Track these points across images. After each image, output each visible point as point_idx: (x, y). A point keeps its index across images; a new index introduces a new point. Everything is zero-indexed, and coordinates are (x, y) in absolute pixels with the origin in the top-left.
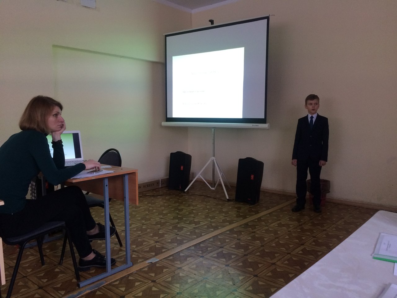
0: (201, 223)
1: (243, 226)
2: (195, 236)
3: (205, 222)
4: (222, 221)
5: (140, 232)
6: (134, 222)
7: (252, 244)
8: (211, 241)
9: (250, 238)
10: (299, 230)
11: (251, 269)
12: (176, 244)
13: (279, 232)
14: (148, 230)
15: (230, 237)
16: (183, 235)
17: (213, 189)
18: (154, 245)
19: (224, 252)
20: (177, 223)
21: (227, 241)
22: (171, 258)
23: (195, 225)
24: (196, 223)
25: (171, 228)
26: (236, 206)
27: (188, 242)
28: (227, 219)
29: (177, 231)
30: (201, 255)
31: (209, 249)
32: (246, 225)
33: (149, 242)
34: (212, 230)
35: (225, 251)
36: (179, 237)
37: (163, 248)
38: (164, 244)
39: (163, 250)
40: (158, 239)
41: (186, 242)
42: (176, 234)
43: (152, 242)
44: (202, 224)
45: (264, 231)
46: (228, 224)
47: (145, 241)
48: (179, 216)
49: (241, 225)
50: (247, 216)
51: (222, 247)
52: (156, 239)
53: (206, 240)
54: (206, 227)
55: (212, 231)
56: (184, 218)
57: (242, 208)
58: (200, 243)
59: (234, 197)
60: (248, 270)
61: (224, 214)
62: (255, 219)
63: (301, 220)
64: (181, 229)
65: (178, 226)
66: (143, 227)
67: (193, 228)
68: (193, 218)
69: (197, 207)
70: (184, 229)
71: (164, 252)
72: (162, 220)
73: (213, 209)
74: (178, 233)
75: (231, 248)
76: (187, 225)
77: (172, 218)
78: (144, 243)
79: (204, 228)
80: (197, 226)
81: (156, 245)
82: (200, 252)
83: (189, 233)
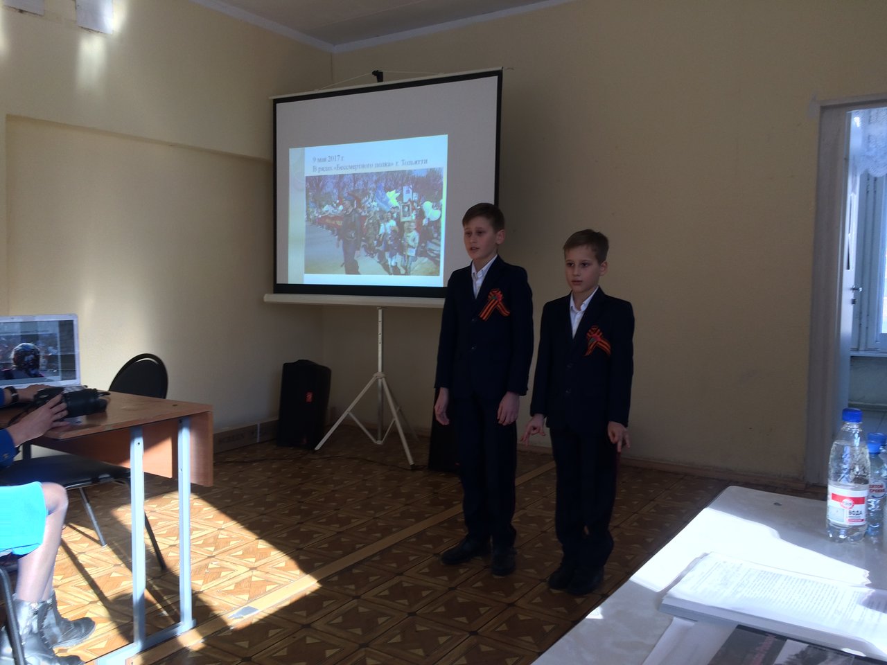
0: (353, 521)
1: (446, 525)
2: (340, 552)
3: (361, 519)
4: (398, 515)
5: (212, 549)
6: (197, 526)
8: (377, 562)
11: (464, 620)
12: (297, 572)
13: (522, 535)
14: (232, 542)
15: (418, 550)
16: (313, 549)
17: (379, 442)
18: (246, 575)
19: (405, 585)
20: (299, 523)
21: (411, 558)
23: (341, 526)
24: (341, 522)
25: (285, 535)
26: (430, 480)
27: (323, 565)
28: (412, 511)
29: (297, 541)
30: (354, 593)
31: (372, 579)
32: (453, 522)
33: (234, 570)
34: (379, 535)
35: (407, 582)
36: (303, 555)
37: (268, 582)
38: (267, 573)
39: (269, 588)
40: (256, 562)
41: (320, 567)
42: (298, 549)
43: (242, 569)
44: (355, 522)
46: (413, 520)
47: (223, 568)
48: (302, 507)
49: (441, 523)
50: (455, 503)
51: (401, 574)
52: (250, 562)
53: (365, 559)
54: (364, 529)
55: (379, 539)
56: (314, 512)
57: (443, 484)
58: (353, 566)
59: (425, 460)
60: (457, 621)
61: (403, 499)
64: (308, 536)
65: (302, 530)
66: (220, 536)
67: (334, 533)
68: (335, 510)
69: (343, 485)
70: (315, 536)
71: (270, 591)
72: (264, 517)
73: (379, 489)
74: (301, 546)
75: (423, 574)
76: (322, 526)
77: (287, 512)
78: (224, 573)
79: (361, 532)
80: (345, 528)
81: (251, 577)
82: (353, 587)
83: (326, 546)
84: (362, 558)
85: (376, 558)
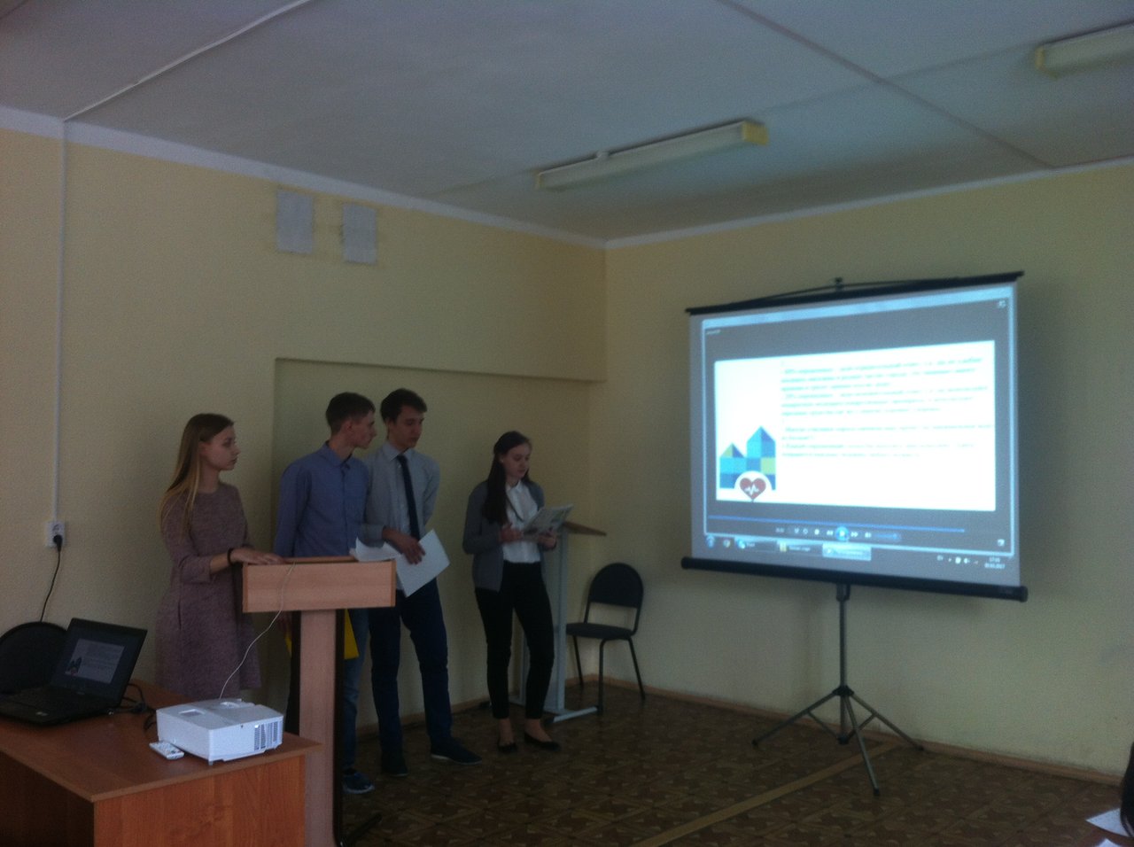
0: (629, 810)
1: (735, 821)
4: (681, 806)
5: (480, 830)
6: (460, 804)
10: (873, 834)
13: (822, 838)
14: (500, 825)
23: (615, 816)
25: (556, 821)
28: (696, 802)
32: (743, 817)
34: (658, 828)
44: (632, 812)
45: (786, 835)
46: (697, 813)
48: (572, 790)
49: (730, 819)
50: (747, 795)
54: (642, 820)
55: (659, 832)
56: (586, 797)
61: (686, 788)
62: (767, 803)
63: (884, 808)
64: (580, 823)
66: (487, 817)
67: (609, 823)
68: (609, 796)
69: (617, 766)
72: (531, 798)
74: (573, 835)
76: (596, 814)
79: (638, 823)
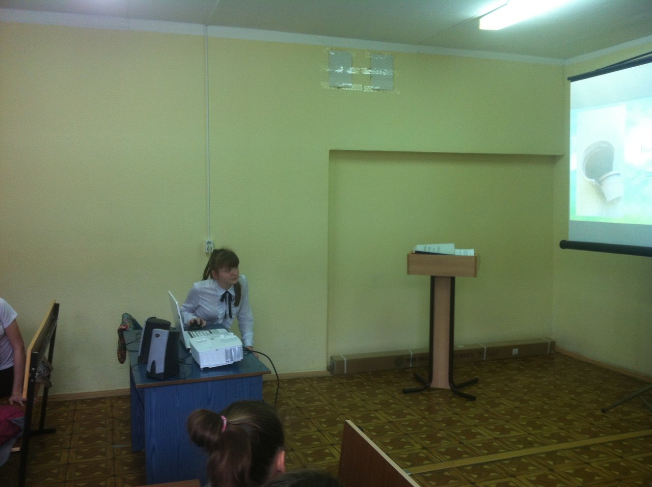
1: (578, 450)
2: (486, 452)
3: (520, 432)
4: (548, 435)
5: (411, 429)
6: (411, 412)
7: (565, 481)
8: (504, 464)
9: (571, 471)
12: (448, 457)
13: (632, 472)
14: (424, 428)
15: (540, 463)
16: (470, 445)
18: (418, 451)
21: (531, 468)
22: (430, 474)
23: (501, 434)
24: (503, 430)
25: (459, 432)
27: (468, 457)
28: (561, 434)
29: (464, 438)
30: (473, 480)
31: (492, 474)
33: (413, 446)
35: (514, 483)
36: (460, 447)
37: (427, 458)
38: (430, 452)
39: (426, 462)
40: (430, 444)
41: (466, 458)
42: (461, 443)
43: (418, 447)
44: (513, 433)
45: (607, 465)
46: (556, 441)
47: (409, 443)
48: (485, 415)
50: (601, 435)
51: (514, 476)
52: (426, 443)
53: (499, 460)
54: (515, 440)
55: (520, 449)
56: (491, 420)
58: (487, 463)
61: (562, 424)
62: (612, 442)
64: (474, 435)
66: (420, 423)
67: (492, 438)
68: (506, 421)
69: (527, 405)
70: (478, 437)
71: (425, 464)
72: (456, 416)
73: (551, 412)
74: (463, 441)
75: (529, 480)
76: (488, 431)
77: (473, 416)
78: (406, 447)
79: (511, 441)
80: (503, 436)
81: (419, 453)
82: (475, 476)
83: (480, 445)
84: (496, 459)
85: (505, 462)
